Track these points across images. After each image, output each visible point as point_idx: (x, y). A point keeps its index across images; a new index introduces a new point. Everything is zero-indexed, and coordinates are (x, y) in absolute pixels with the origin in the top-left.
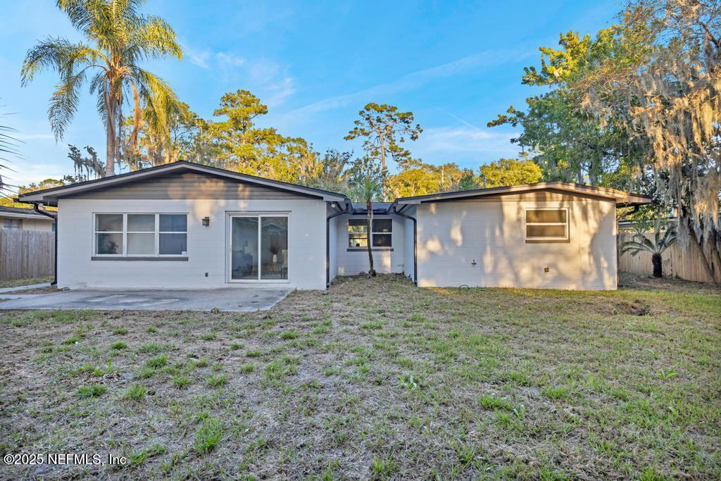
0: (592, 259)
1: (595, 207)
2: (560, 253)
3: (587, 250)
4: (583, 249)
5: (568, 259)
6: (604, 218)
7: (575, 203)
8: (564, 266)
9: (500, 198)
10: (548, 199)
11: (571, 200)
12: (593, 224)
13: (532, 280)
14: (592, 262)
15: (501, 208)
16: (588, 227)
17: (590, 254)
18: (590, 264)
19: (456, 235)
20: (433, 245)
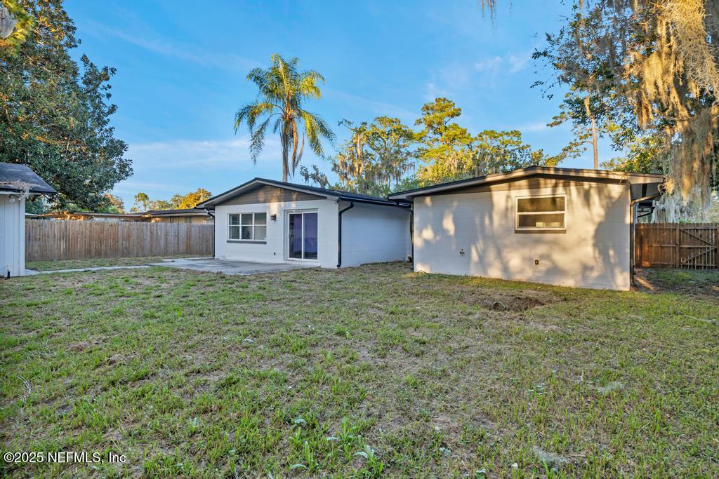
0: (597, 252)
1: (600, 192)
2: (555, 243)
3: (591, 242)
4: (584, 240)
5: (564, 249)
6: (612, 203)
7: (573, 188)
8: (560, 258)
9: (490, 188)
10: (542, 186)
11: (566, 186)
12: (598, 210)
13: (522, 271)
14: (597, 255)
15: (491, 197)
16: (591, 214)
17: (595, 245)
18: (595, 258)
19: (449, 225)
20: (428, 234)
